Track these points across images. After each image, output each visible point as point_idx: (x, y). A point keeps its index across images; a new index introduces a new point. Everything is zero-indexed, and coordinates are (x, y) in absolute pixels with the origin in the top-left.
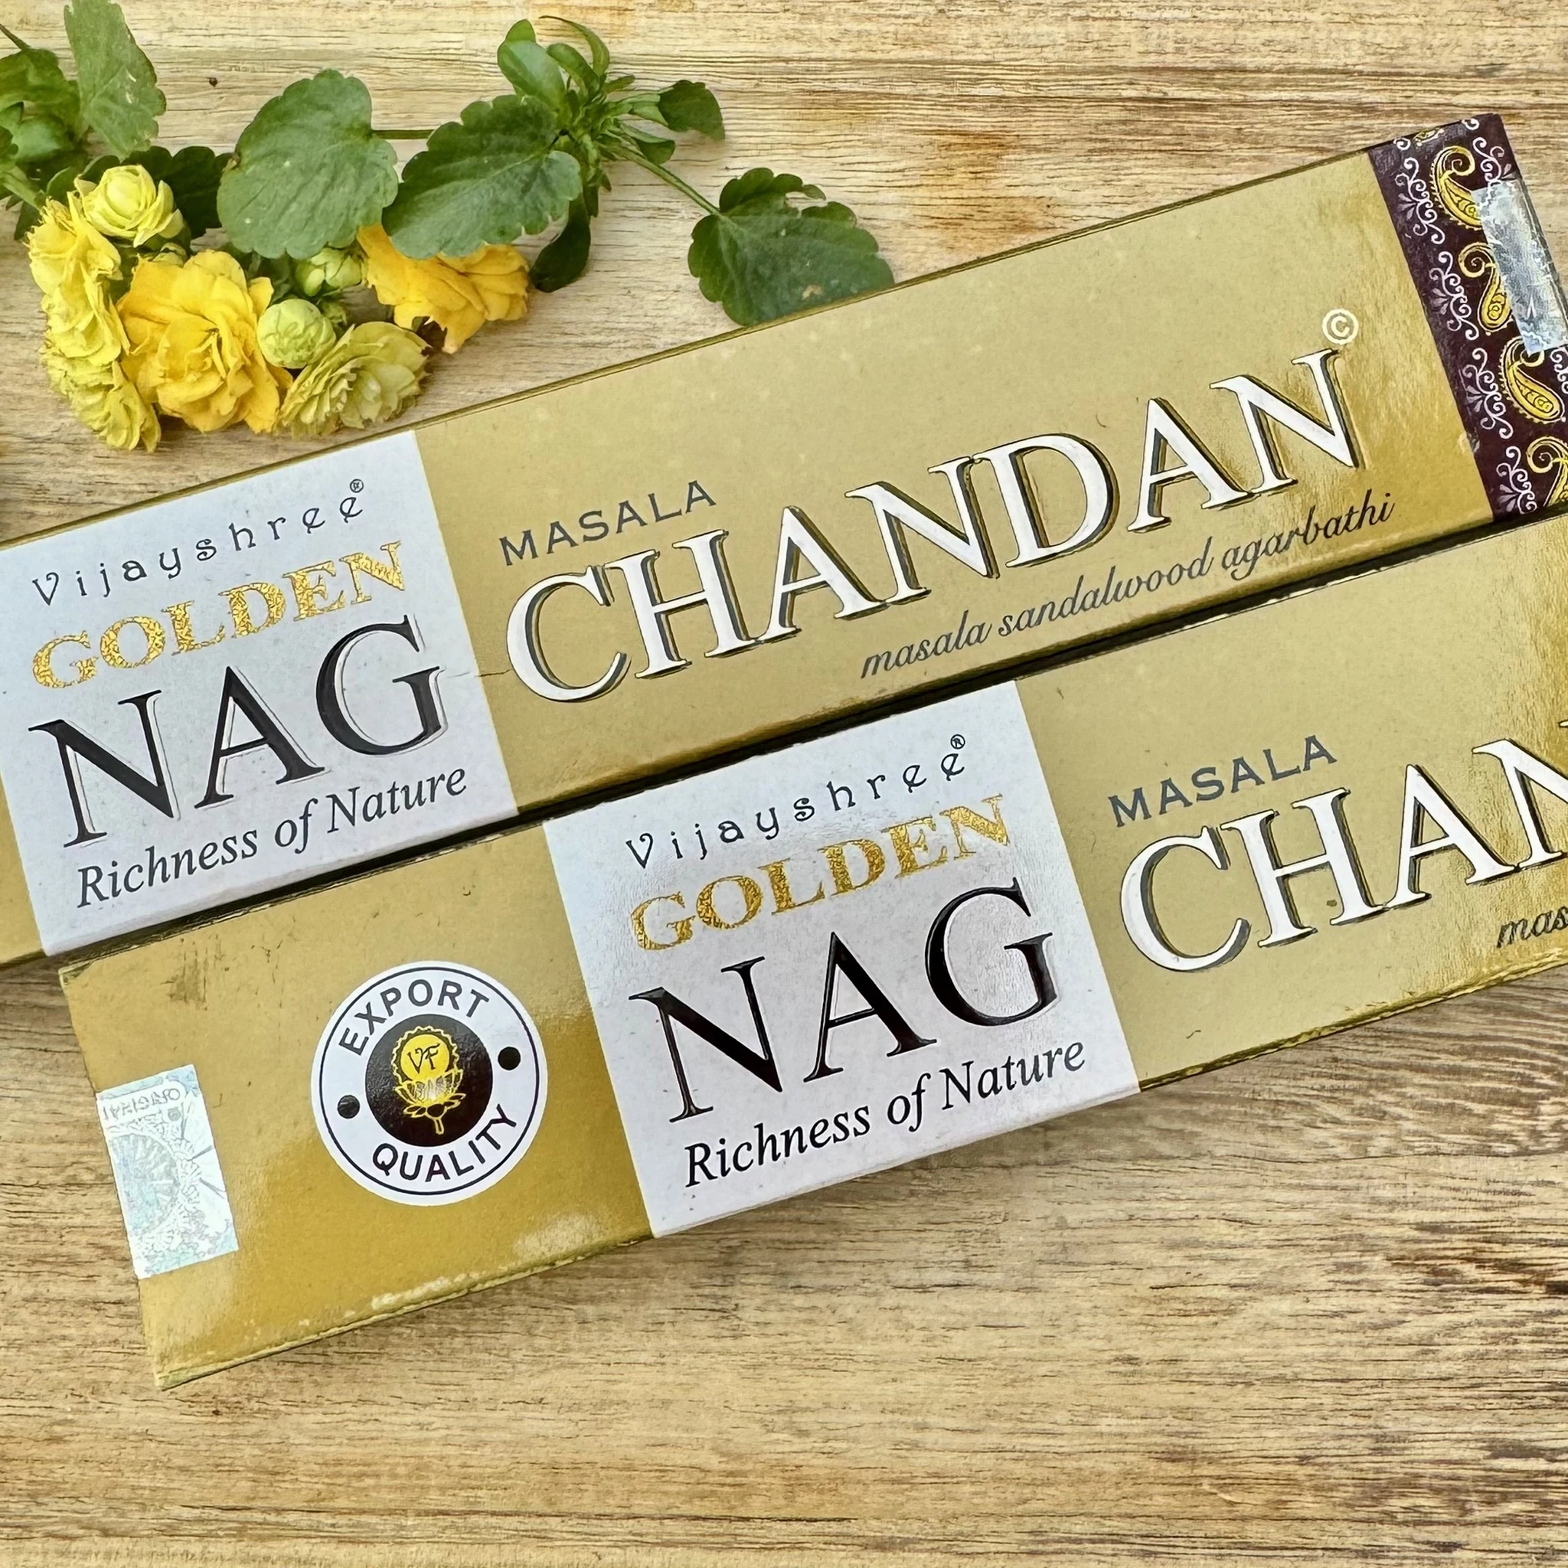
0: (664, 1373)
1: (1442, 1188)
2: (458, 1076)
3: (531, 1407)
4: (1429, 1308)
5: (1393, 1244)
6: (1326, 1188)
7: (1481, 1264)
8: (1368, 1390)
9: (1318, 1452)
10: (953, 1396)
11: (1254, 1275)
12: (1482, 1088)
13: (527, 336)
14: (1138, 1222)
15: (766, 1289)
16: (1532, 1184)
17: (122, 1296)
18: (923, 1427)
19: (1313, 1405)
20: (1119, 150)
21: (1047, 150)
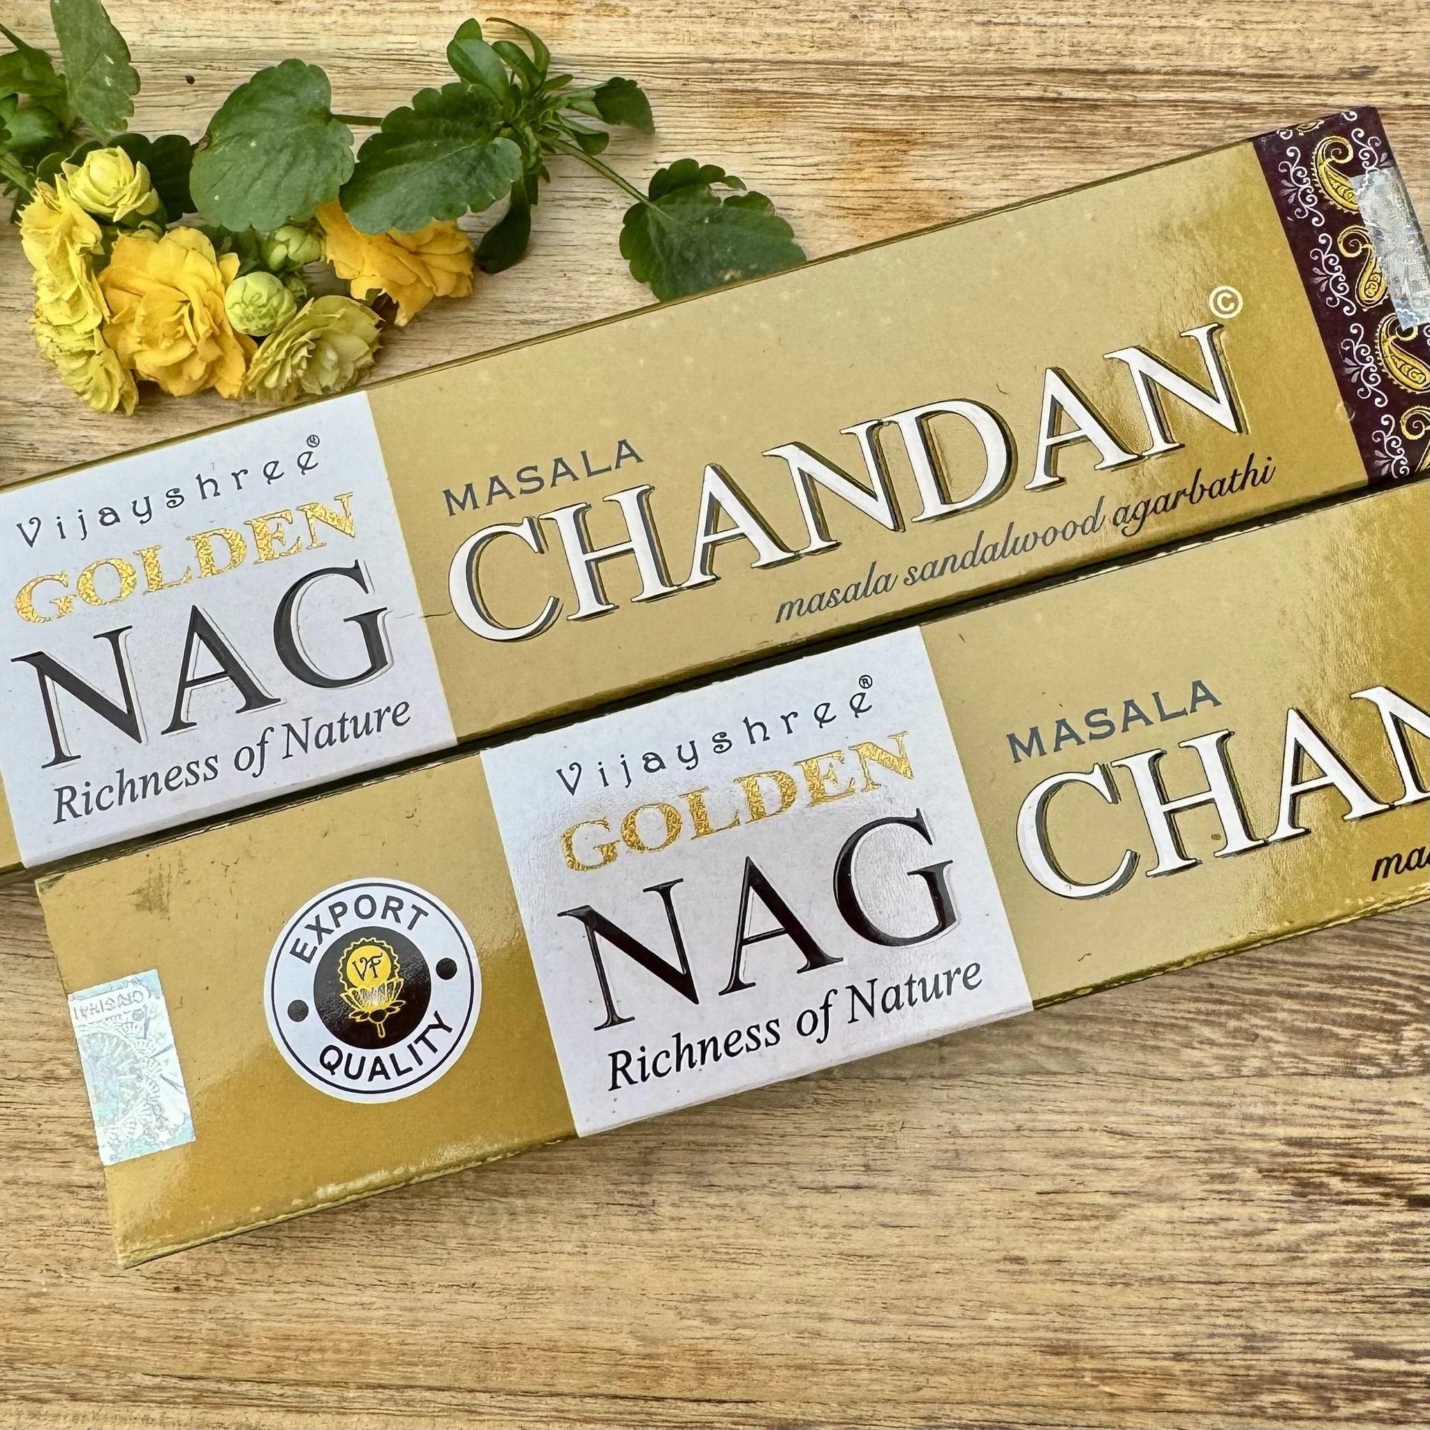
0: (586, 1262)
1: (1311, 1106)
2: (399, 984)
3: (465, 1291)
4: (1297, 1217)
5: (1263, 1157)
6: (1202, 1104)
7: (1345, 1177)
8: (1239, 1293)
9: (1194, 1350)
10: (853, 1290)
11: (1134, 1183)
12: (1348, 1015)
13: (473, 314)
14: (1026, 1133)
15: (680, 1187)
16: (1394, 1104)
17: (93, 1181)
18: (823, 1318)
19: (1188, 1305)
20: (1018, 147)
21: (950, 146)
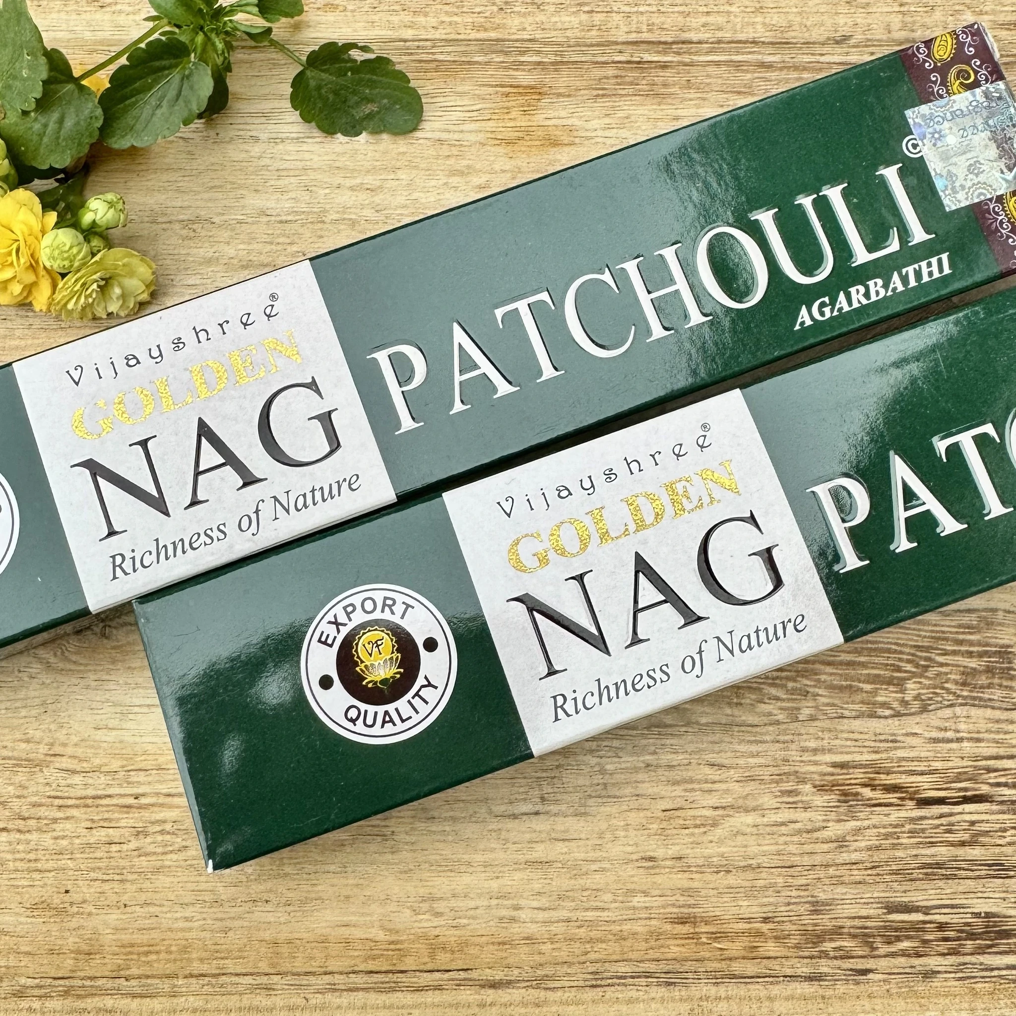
0: (347, 878)
1: (847, 739)
3: (260, 904)
4: (842, 817)
5: (816, 777)
6: (773, 742)
7: (874, 788)
8: (806, 873)
9: (776, 914)
10: (537, 886)
11: (728, 800)
12: (869, 674)
14: (653, 768)
15: (411, 820)
16: (904, 735)
18: (517, 908)
19: (770, 883)
20: (614, 95)
21: (569, 96)
